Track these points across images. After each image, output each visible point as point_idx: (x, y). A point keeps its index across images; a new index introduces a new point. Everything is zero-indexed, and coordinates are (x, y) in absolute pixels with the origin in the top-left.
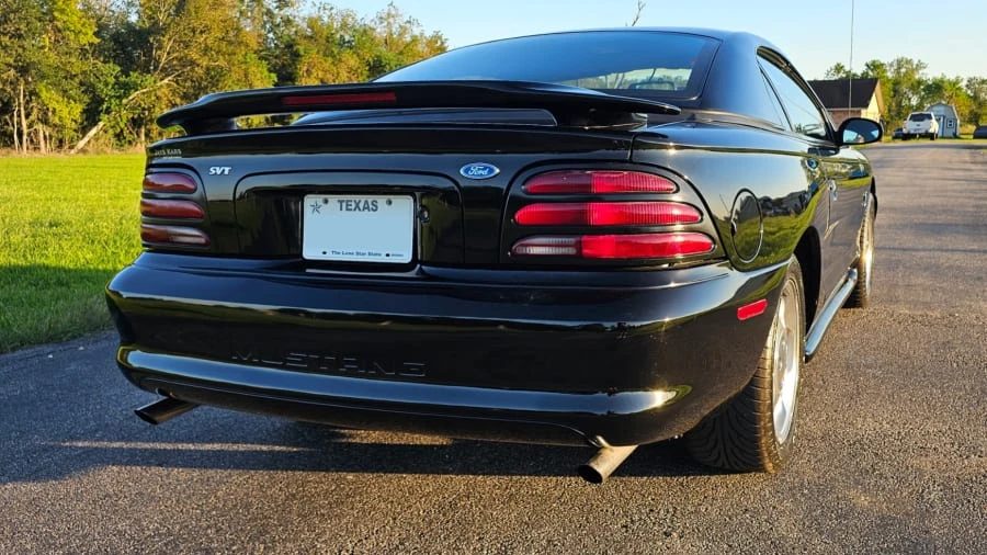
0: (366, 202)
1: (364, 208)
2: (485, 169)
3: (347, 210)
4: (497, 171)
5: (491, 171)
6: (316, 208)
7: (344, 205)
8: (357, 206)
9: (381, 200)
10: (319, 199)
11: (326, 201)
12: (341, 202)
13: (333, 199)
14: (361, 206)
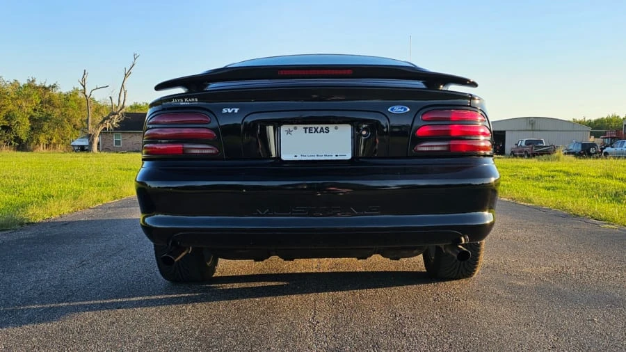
0: (322, 128)
1: (320, 132)
2: (402, 108)
3: (310, 132)
4: (408, 110)
5: (405, 109)
6: (289, 132)
7: (308, 130)
8: (316, 130)
9: (331, 127)
10: (291, 127)
11: (295, 128)
12: (306, 128)
13: (301, 127)
14: (319, 130)
